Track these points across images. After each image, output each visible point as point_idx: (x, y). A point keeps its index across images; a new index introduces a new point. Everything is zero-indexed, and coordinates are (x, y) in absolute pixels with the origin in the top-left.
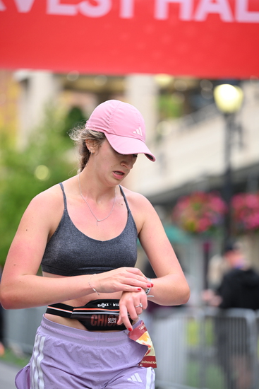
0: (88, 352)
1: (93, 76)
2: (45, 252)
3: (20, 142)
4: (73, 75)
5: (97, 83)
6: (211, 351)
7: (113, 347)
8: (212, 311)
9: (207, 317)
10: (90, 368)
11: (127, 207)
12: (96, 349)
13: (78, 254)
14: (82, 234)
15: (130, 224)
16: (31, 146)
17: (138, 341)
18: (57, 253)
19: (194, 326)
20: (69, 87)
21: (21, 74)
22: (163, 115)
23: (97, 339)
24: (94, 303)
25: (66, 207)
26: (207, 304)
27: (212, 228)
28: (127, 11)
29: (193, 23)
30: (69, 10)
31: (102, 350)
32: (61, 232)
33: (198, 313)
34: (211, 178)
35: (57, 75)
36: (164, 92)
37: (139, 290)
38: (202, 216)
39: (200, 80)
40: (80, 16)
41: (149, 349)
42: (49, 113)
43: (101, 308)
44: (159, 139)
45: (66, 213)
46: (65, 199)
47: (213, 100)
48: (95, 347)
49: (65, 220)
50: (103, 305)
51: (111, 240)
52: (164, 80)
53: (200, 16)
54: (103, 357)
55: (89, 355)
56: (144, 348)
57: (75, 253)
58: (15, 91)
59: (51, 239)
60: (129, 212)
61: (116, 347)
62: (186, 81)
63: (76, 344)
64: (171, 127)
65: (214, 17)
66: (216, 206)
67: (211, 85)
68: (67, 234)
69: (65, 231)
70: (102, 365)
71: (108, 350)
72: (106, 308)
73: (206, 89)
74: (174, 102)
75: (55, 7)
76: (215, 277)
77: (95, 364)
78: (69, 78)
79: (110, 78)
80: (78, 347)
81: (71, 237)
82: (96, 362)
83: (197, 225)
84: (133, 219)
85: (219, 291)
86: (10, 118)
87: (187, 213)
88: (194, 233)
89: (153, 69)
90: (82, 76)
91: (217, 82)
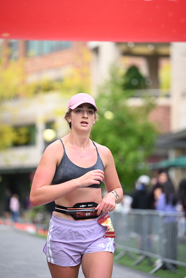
1: (146, 44)
2: (55, 175)
4: (131, 45)
5: (148, 49)
11: (97, 151)
12: (80, 230)
17: (102, 224)
18: (61, 175)
20: (127, 53)
21: (93, 44)
23: (80, 224)
24: (78, 206)
31: (83, 230)
32: (63, 164)
35: (118, 44)
41: (108, 228)
43: (82, 207)
45: (65, 153)
46: (64, 147)
48: (79, 229)
49: (65, 157)
50: (83, 206)
51: (90, 168)
54: (84, 234)
56: (106, 228)
57: (71, 175)
58: (90, 57)
59: (58, 167)
60: (98, 154)
63: (69, 228)
68: (66, 165)
69: (65, 163)
70: (83, 238)
71: (86, 230)
72: (84, 207)
80: (70, 230)
81: (69, 166)
82: (80, 237)
90: (136, 44)
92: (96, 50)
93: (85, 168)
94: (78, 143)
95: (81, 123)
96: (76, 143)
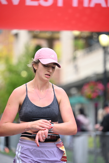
0: (39, 151)
1: (46, 32)
3: (14, 61)
4: (37, 31)
5: (47, 35)
6: (99, 150)
7: (50, 149)
8: (99, 133)
9: (97, 135)
10: (40, 158)
11: (54, 93)
13: (31, 112)
14: (33, 104)
15: (55, 100)
16: (19, 62)
17: (60, 148)
18: (23, 112)
19: (92, 139)
20: (35, 37)
21: (15, 31)
22: (76, 48)
25: (27, 94)
26: (97, 130)
27: (99, 97)
28: (60, 3)
29: (89, 8)
30: (35, 3)
31: (45, 150)
32: (25, 104)
33: (93, 134)
34: (97, 75)
35: (30, 31)
36: (76, 38)
37: (45, 129)
38: (94, 92)
39: (92, 33)
40: (40, 6)
41: (64, 152)
42: (27, 48)
44: (75, 58)
46: (27, 90)
47: (98, 41)
48: (42, 149)
51: (46, 107)
52: (77, 33)
53: (92, 5)
54: (45, 153)
55: (40, 153)
56: (62, 152)
57: (30, 112)
58: (12, 39)
60: (55, 95)
61: (51, 149)
62: (86, 33)
63: (34, 148)
64: (80, 53)
65: (98, 5)
66: (100, 87)
67: (97, 35)
68: (27, 105)
70: (45, 157)
71: (47, 150)
73: (95, 36)
74: (81, 42)
75: (29, 2)
76: (100, 118)
77: (42, 156)
78: (35, 33)
79: (53, 32)
80: (35, 149)
81: (29, 105)
82: (43, 155)
83: (92, 95)
84: (56, 98)
85: (102, 124)
86: (10, 50)
87: (87, 90)
88: (91, 99)
89: (72, 29)
90: (41, 32)
91: (99, 34)
92: (16, 35)
93: (42, 107)
94: (39, 87)
95: (46, 75)
96: (38, 87)
